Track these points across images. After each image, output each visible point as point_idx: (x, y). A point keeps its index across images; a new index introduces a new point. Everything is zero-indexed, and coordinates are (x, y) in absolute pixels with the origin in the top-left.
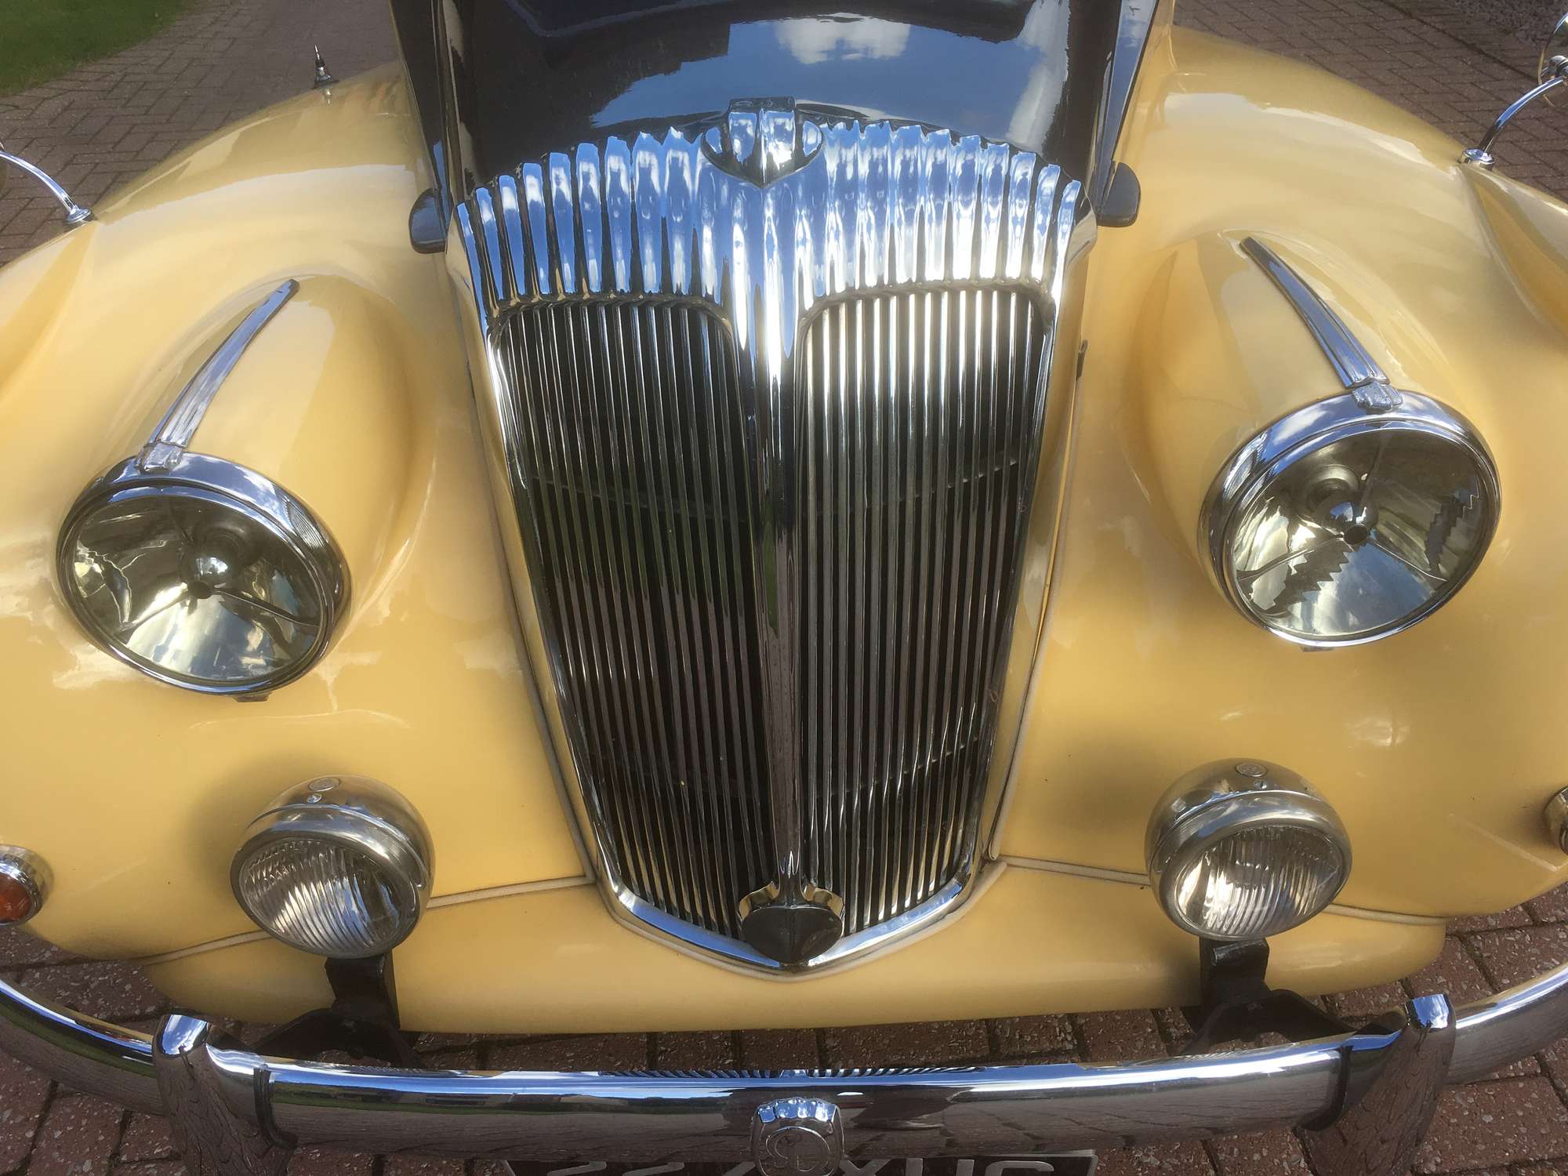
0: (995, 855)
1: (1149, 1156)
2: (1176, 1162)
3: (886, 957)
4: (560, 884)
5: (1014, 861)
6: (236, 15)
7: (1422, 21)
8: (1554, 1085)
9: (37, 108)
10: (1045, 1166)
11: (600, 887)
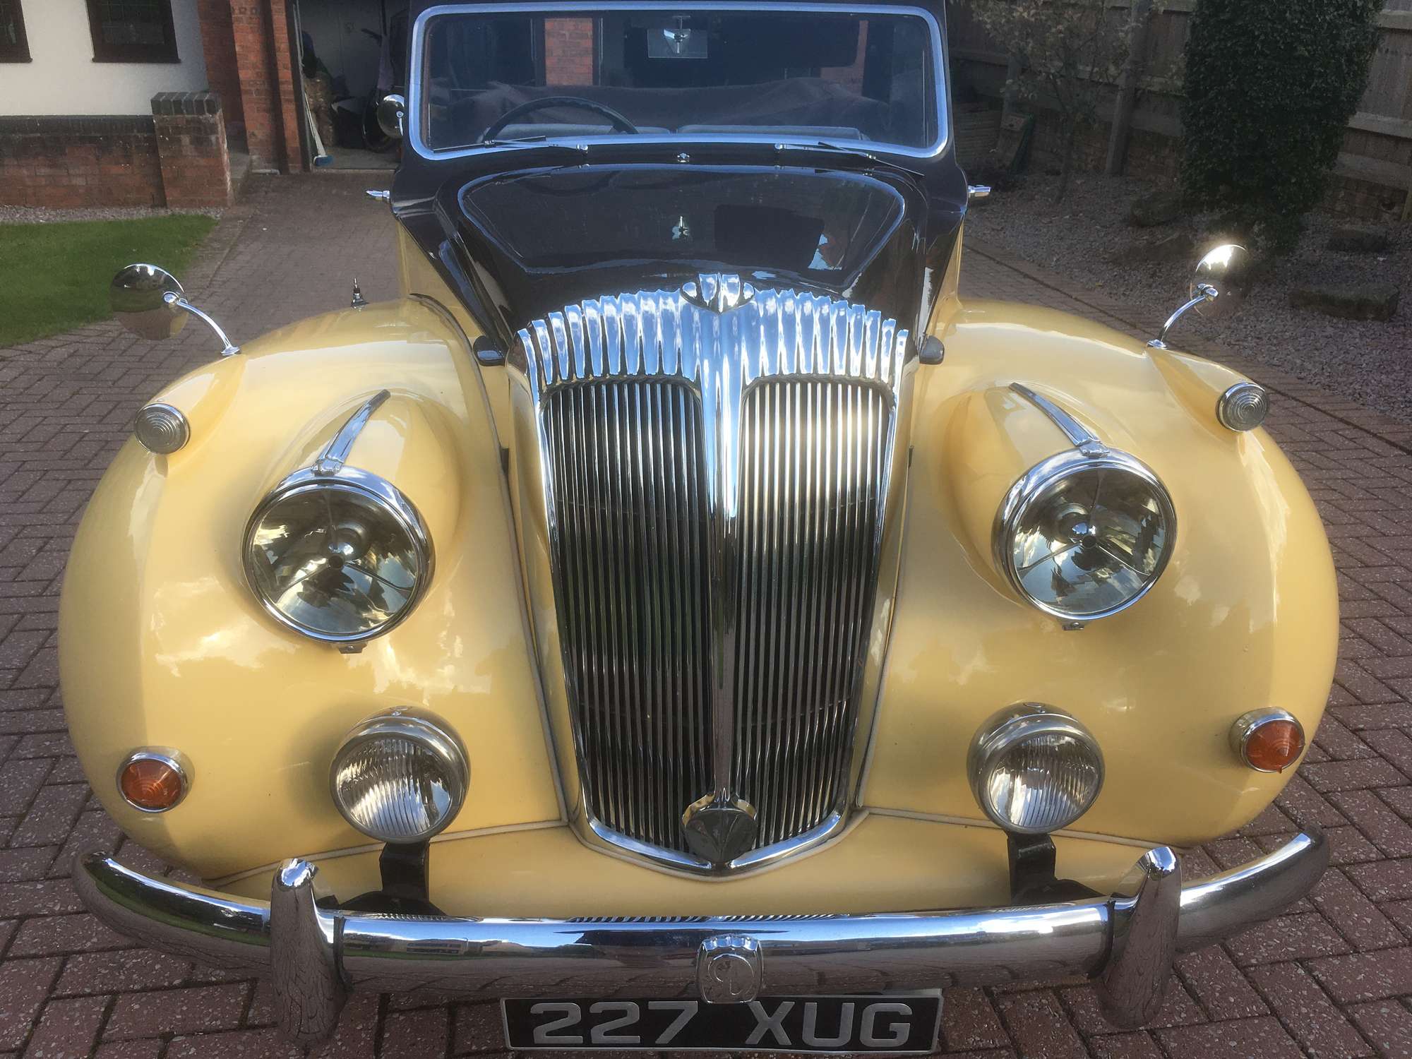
0: (860, 805)
3: (786, 866)
4: (541, 826)
5: (873, 811)
6: (211, 295)
7: (1144, 331)
8: (1281, 1022)
9: (46, 354)
10: (905, 1009)
11: (573, 827)
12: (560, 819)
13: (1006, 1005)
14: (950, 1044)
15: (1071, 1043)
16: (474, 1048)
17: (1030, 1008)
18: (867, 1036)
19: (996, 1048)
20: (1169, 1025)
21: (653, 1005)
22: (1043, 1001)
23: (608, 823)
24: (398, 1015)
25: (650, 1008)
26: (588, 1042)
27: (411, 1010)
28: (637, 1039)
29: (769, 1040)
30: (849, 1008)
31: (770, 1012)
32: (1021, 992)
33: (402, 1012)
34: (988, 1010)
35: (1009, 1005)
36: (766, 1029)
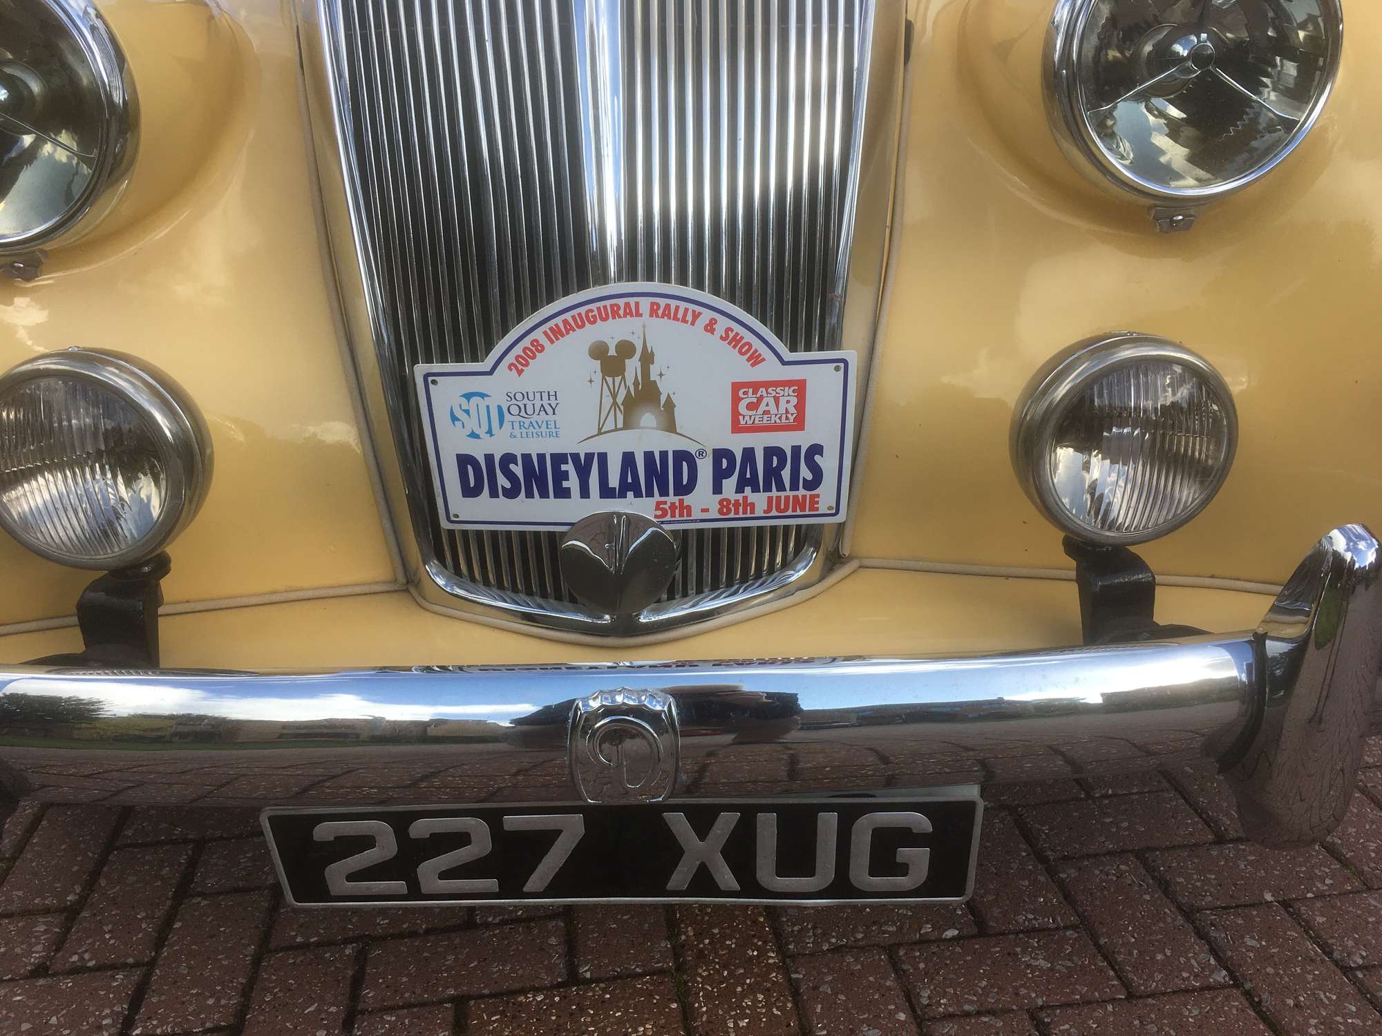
0: (846, 551)
1: (1038, 959)
2: (1069, 964)
5: (866, 562)
10: (920, 822)
11: (412, 590)
12: (395, 581)
13: (1068, 874)
14: (991, 924)
15: (1169, 920)
16: (299, 939)
17: (1104, 877)
18: (860, 874)
19: (1058, 928)
20: (1310, 895)
21: (512, 822)
22: (1123, 867)
23: (457, 571)
24: (200, 899)
25: (506, 827)
26: (415, 892)
27: (220, 893)
28: (492, 884)
29: (703, 882)
30: (828, 822)
31: (702, 833)
32: (1088, 856)
33: (203, 895)
34: (1042, 879)
35: (1073, 873)
36: (698, 863)
